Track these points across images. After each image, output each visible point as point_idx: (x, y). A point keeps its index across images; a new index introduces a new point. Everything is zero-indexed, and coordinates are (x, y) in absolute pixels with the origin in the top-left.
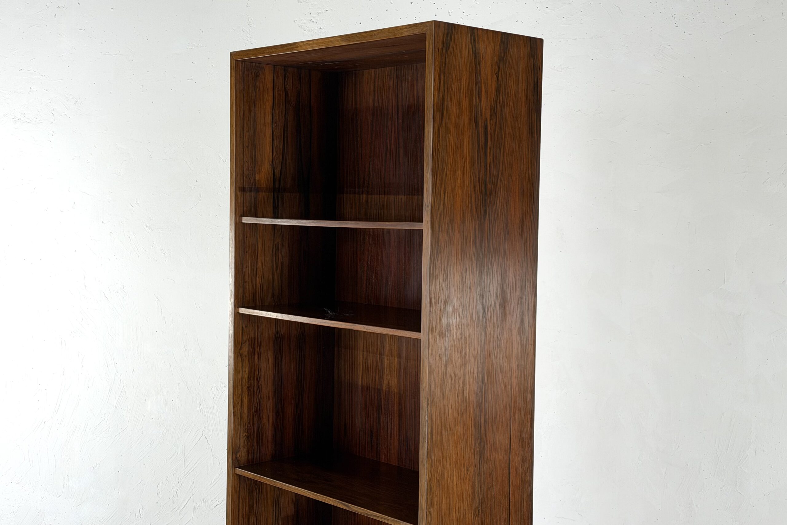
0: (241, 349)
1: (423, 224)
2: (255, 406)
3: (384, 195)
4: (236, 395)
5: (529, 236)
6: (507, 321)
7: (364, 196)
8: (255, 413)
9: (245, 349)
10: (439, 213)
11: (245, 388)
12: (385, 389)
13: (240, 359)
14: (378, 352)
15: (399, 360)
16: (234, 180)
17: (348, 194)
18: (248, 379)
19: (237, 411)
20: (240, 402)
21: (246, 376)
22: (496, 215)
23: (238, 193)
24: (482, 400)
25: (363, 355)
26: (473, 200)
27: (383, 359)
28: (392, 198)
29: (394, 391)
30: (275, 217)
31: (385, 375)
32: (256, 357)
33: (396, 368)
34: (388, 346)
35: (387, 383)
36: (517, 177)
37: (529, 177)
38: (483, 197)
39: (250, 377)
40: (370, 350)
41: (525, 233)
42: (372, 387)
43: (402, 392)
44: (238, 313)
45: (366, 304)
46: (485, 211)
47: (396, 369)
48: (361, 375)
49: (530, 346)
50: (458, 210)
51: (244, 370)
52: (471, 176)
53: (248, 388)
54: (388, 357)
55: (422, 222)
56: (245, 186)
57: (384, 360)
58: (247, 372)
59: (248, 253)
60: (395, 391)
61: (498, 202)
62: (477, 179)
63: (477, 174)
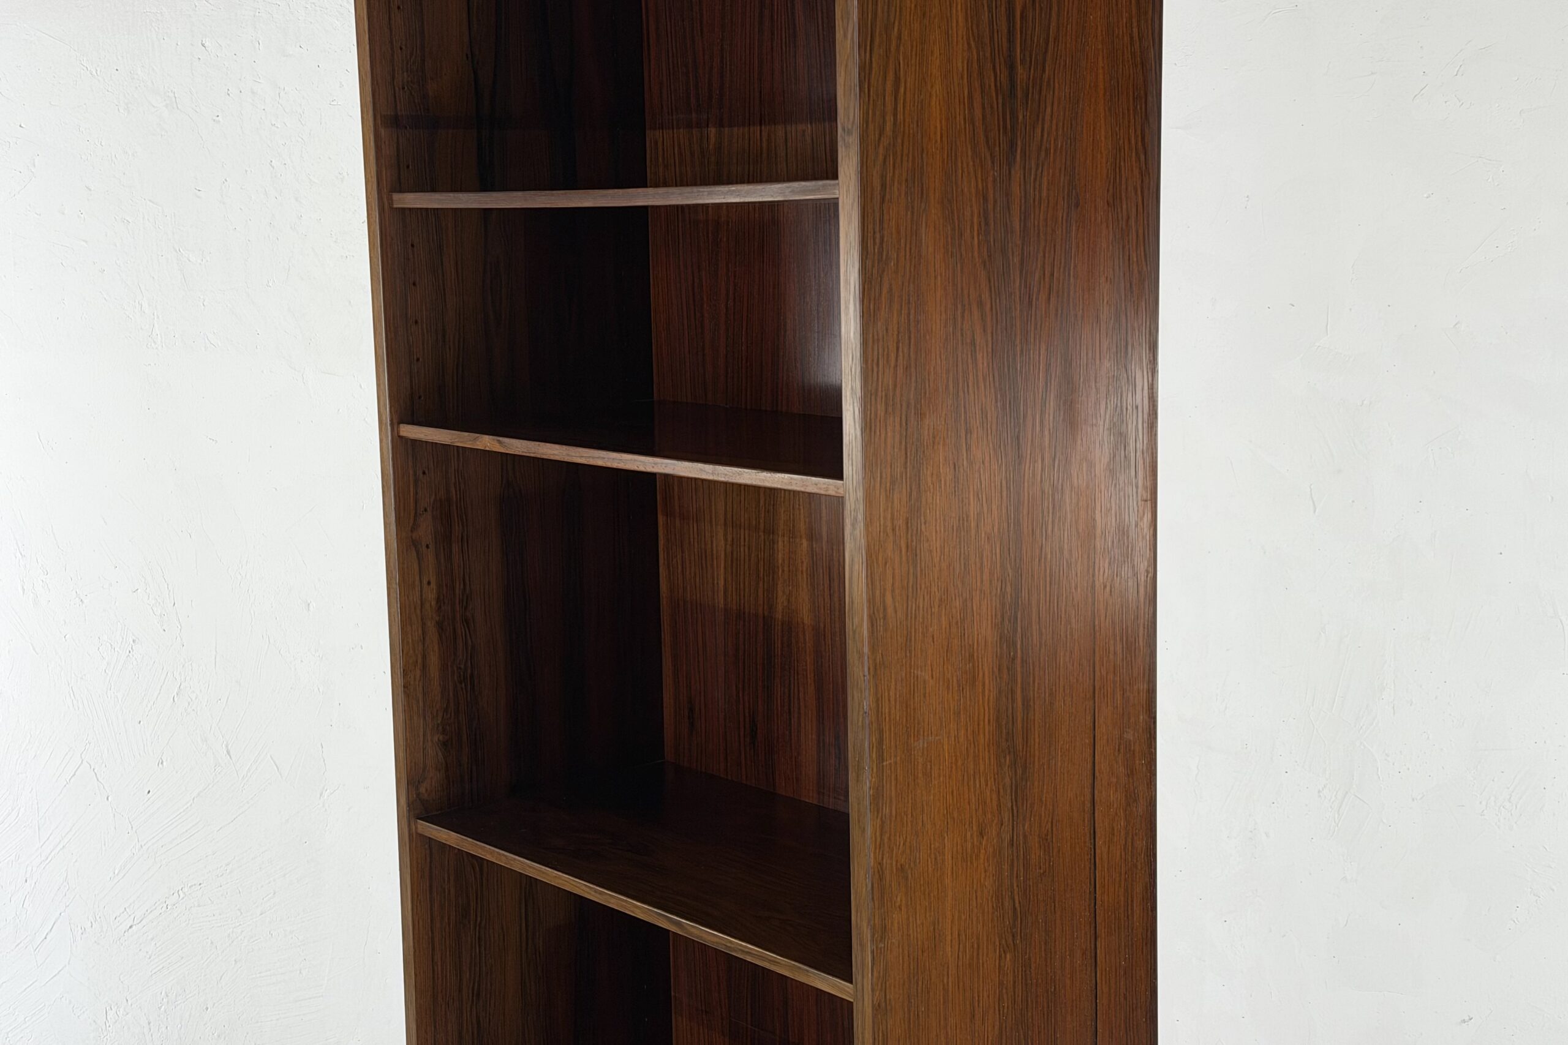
0: (413, 529)
1: (838, 184)
2: (460, 668)
3: (761, 125)
4: (408, 642)
5: (1134, 210)
6: (1079, 442)
7: (713, 131)
8: (461, 683)
9: (426, 529)
10: (881, 151)
11: (431, 625)
12: (780, 617)
13: (414, 554)
14: (762, 526)
15: (812, 545)
16: (369, 98)
17: (673, 129)
18: (437, 602)
19: (412, 683)
20: (420, 661)
21: (431, 595)
22: (1043, 154)
23: (382, 131)
24: (1016, 652)
25: (725, 535)
26: (978, 113)
27: (774, 543)
28: (780, 131)
29: (803, 623)
30: (486, 186)
31: (780, 586)
32: (455, 548)
33: (805, 564)
34: (784, 512)
35: (785, 604)
36: (1100, 47)
37: (1132, 44)
38: (1004, 104)
39: (442, 597)
40: (742, 520)
41: (1124, 203)
42: (749, 613)
43: (822, 625)
44: (401, 437)
45: (728, 406)
46: (1012, 145)
47: (804, 569)
48: (722, 582)
49: (1143, 502)
50: (936, 142)
51: (425, 582)
52: (969, 44)
53: (440, 625)
54: (786, 539)
55: (835, 177)
56: (399, 114)
57: (776, 546)
58: (433, 585)
59: (418, 286)
60: (806, 622)
61: (1048, 118)
62: (988, 54)
63: (987, 40)
